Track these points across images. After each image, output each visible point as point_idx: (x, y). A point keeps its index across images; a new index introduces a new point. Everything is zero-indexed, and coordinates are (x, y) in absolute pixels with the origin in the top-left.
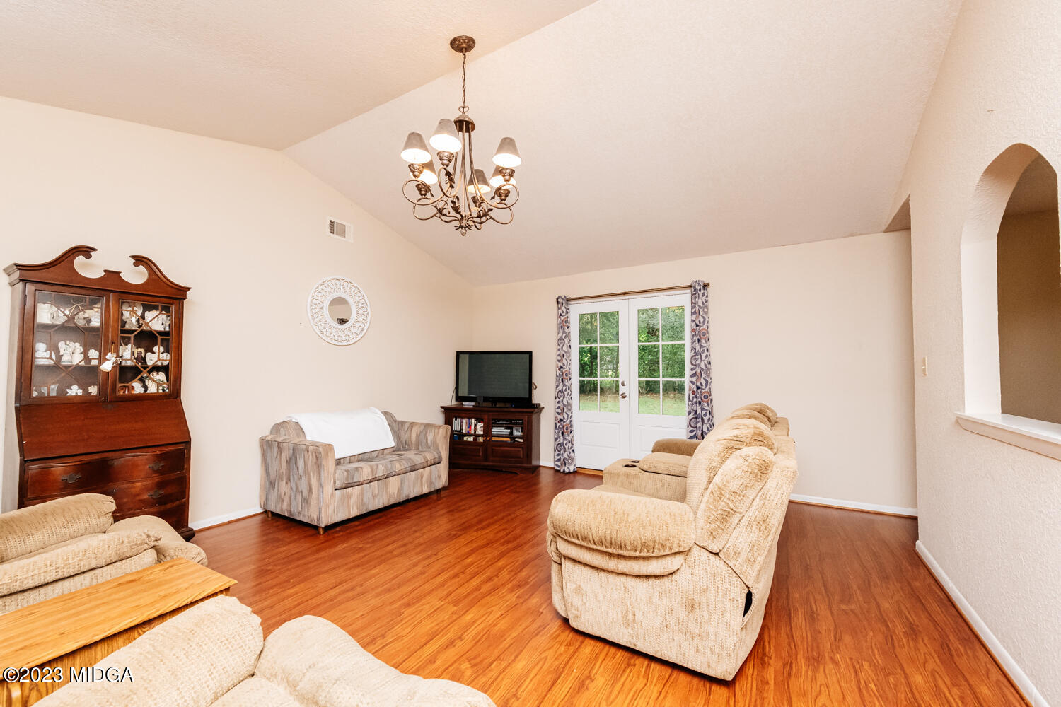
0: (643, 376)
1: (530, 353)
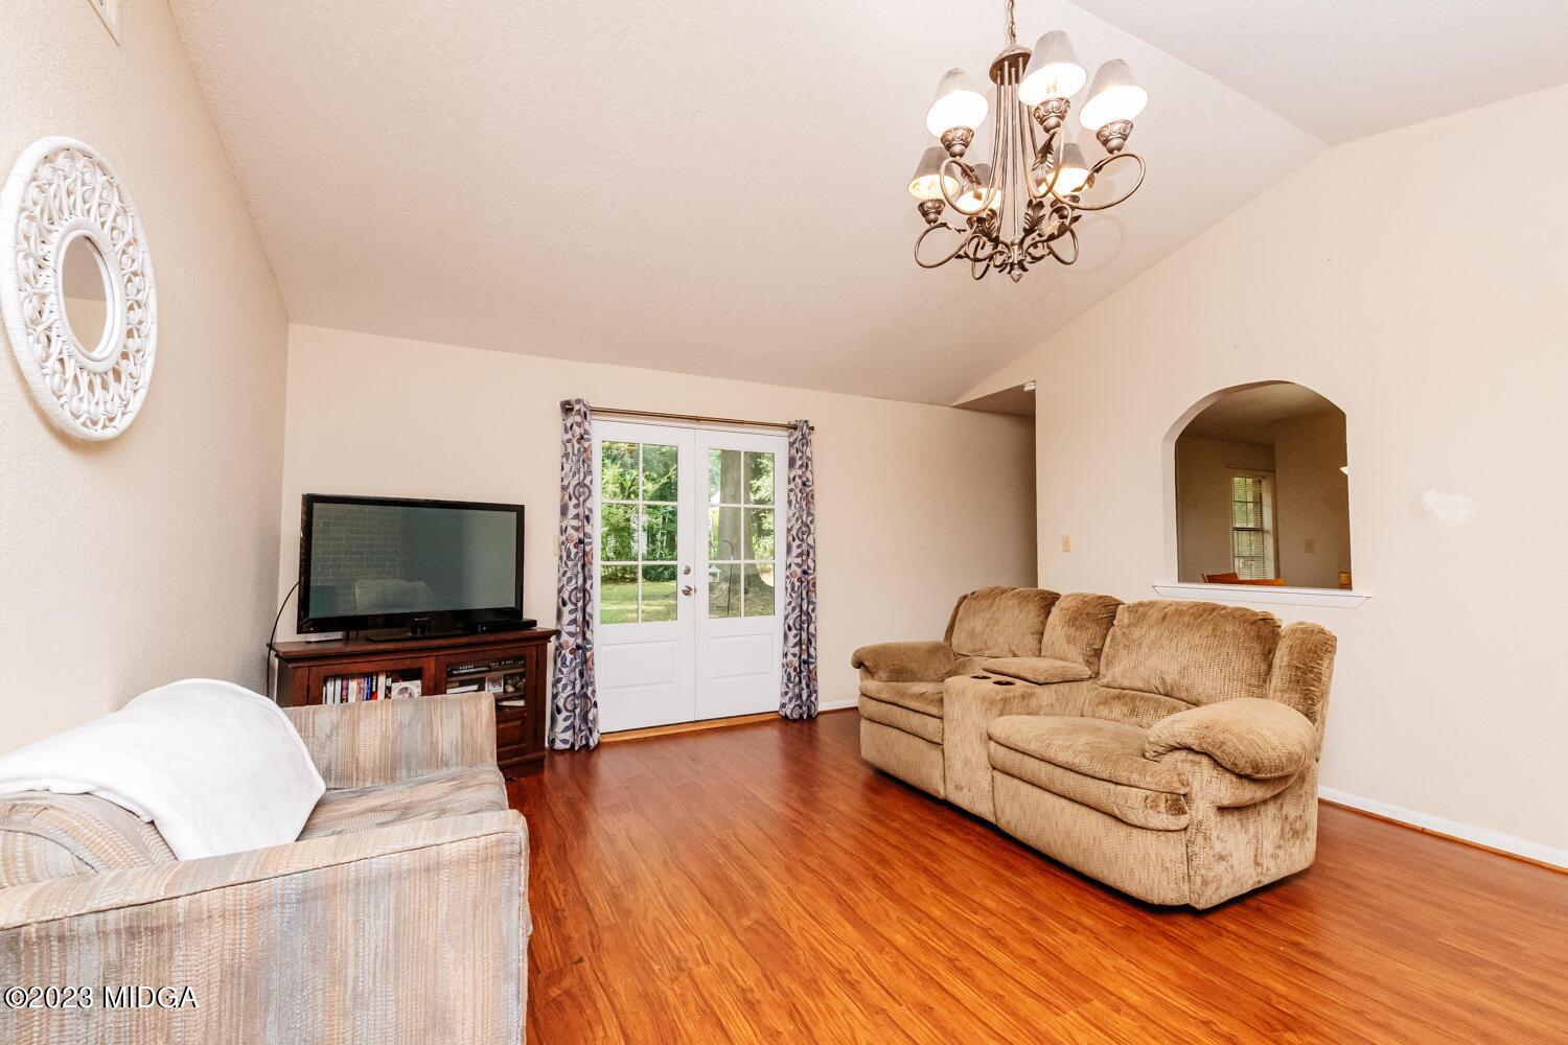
0: (720, 556)
1: (519, 510)
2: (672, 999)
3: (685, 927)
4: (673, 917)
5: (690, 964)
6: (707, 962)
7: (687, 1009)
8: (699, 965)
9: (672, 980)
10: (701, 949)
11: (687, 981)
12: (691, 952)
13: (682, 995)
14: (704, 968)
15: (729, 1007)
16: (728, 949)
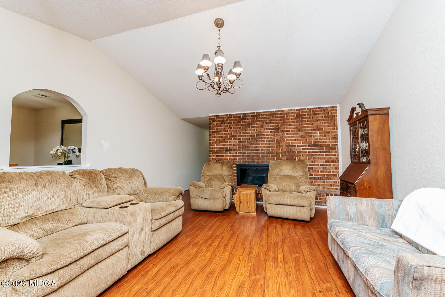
2: (293, 268)
3: (279, 286)
4: (281, 291)
5: (284, 273)
6: (279, 271)
7: (290, 264)
8: (281, 272)
9: (291, 271)
10: (278, 276)
11: (287, 269)
12: (281, 276)
13: (290, 267)
14: (280, 270)
15: (280, 260)
16: (270, 272)
